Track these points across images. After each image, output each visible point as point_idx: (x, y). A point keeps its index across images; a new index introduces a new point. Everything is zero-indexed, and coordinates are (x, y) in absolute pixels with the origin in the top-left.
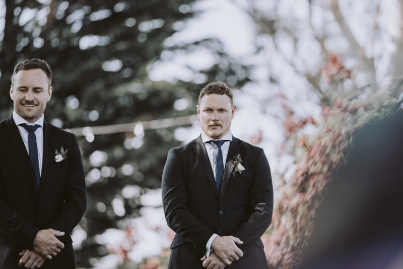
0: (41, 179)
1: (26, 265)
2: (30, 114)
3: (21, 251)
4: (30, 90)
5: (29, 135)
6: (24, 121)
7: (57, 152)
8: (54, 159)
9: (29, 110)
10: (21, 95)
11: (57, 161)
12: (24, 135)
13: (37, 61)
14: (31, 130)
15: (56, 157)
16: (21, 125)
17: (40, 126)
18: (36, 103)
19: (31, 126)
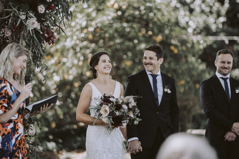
0: (231, 100)
1: (229, 140)
2: (226, 73)
3: (225, 135)
4: (226, 63)
5: (224, 82)
6: (222, 76)
7: (236, 89)
8: (235, 92)
9: (226, 71)
10: (222, 65)
11: (237, 93)
12: (222, 82)
13: (227, 50)
14: (225, 80)
15: (236, 91)
16: (221, 78)
17: (228, 78)
18: (228, 68)
19: (225, 78)
